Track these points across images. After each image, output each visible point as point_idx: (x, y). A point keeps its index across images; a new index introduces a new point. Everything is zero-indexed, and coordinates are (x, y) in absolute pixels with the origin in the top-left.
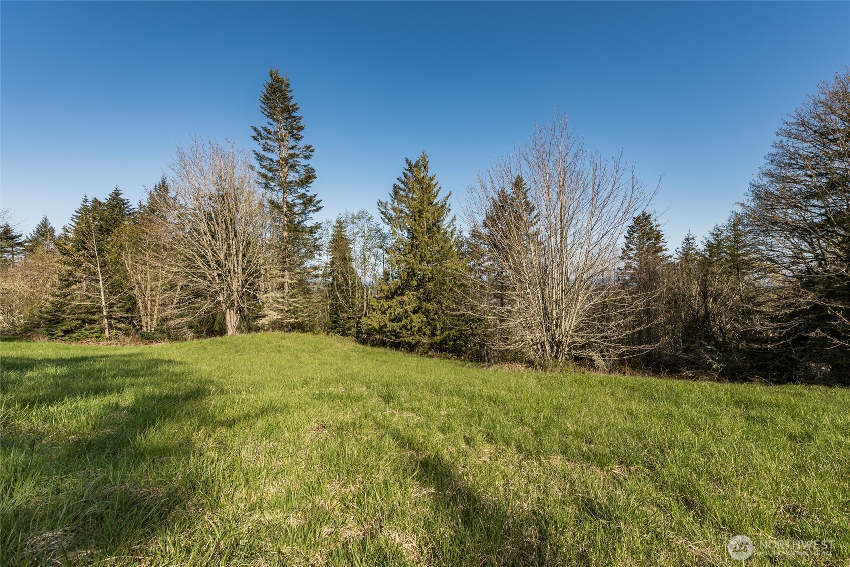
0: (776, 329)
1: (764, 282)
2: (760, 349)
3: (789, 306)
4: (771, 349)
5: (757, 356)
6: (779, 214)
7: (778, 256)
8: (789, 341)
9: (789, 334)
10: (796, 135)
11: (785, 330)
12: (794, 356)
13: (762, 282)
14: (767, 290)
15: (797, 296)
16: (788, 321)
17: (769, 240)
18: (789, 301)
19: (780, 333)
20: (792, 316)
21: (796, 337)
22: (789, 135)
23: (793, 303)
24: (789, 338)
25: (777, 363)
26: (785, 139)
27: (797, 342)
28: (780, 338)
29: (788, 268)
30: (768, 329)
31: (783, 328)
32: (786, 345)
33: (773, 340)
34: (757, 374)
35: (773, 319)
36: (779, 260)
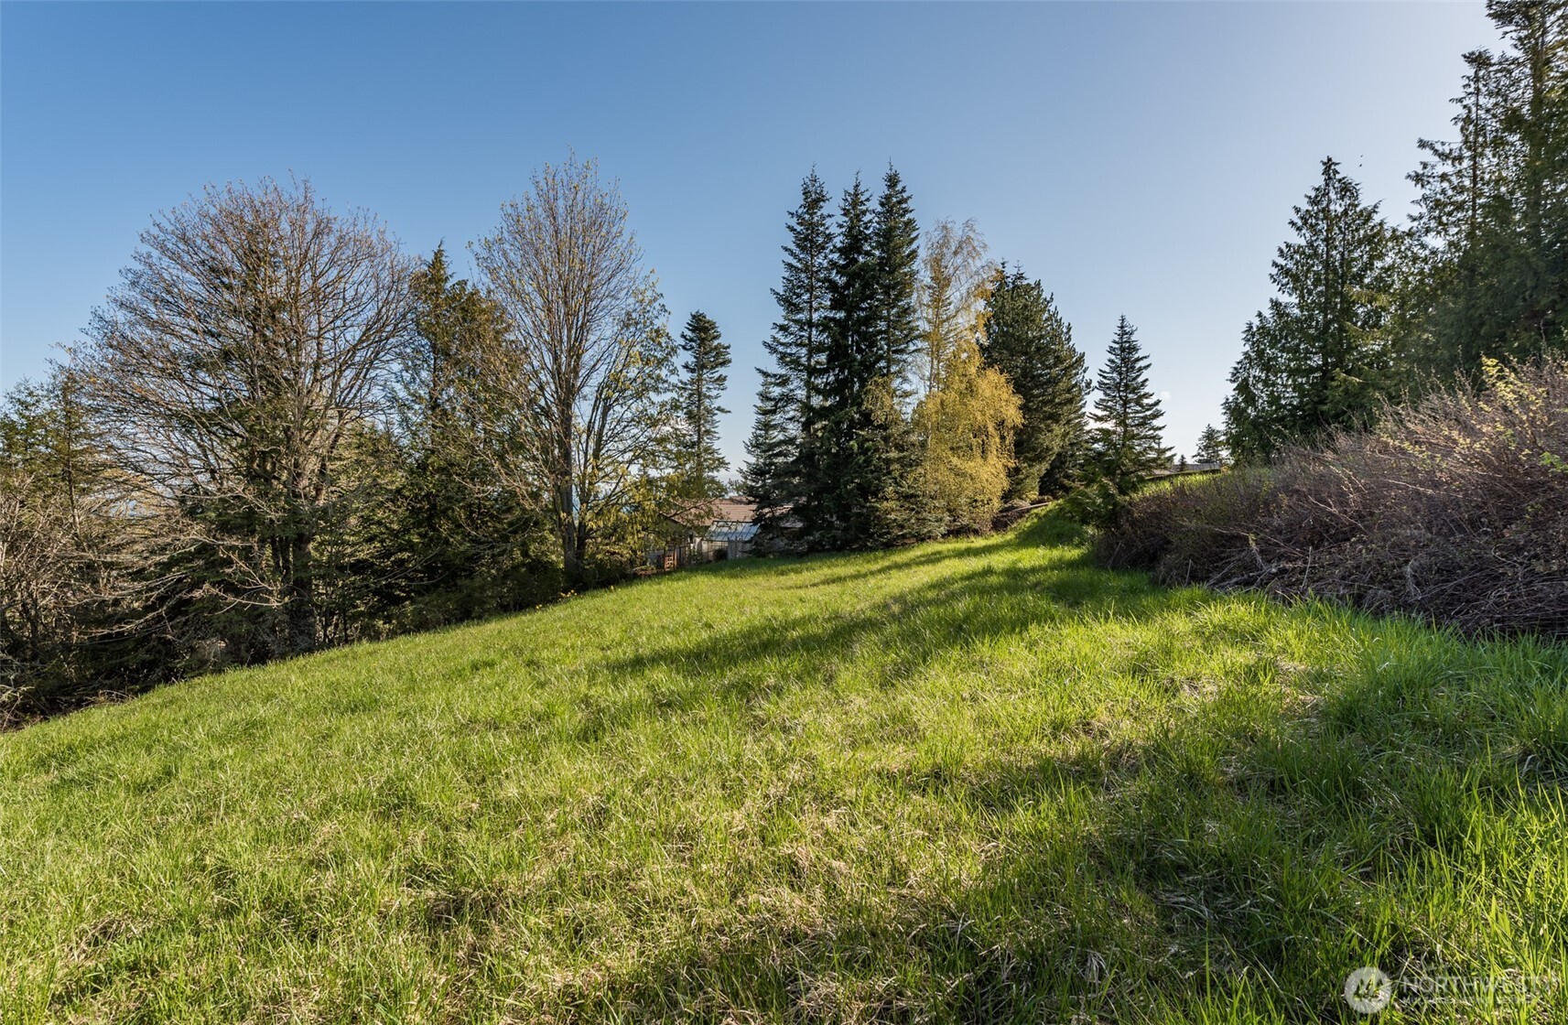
0: (140, 592)
1: (125, 509)
2: (109, 636)
3: (163, 549)
4: (130, 632)
5: (106, 650)
6: (151, 383)
7: (146, 461)
8: (162, 611)
9: (162, 599)
10: (174, 254)
11: (155, 593)
12: (169, 637)
13: (122, 506)
14: (131, 523)
15: (175, 530)
16: (161, 575)
17: (129, 429)
18: (160, 541)
19: (148, 599)
20: (167, 567)
21: (172, 602)
22: (164, 249)
23: (169, 544)
24: (161, 606)
25: (143, 655)
26: (156, 253)
27: (175, 612)
28: (147, 609)
29: (162, 481)
30: (128, 594)
31: (151, 590)
32: (159, 619)
33: (135, 614)
34: (102, 686)
35: (139, 575)
36: (150, 467)
